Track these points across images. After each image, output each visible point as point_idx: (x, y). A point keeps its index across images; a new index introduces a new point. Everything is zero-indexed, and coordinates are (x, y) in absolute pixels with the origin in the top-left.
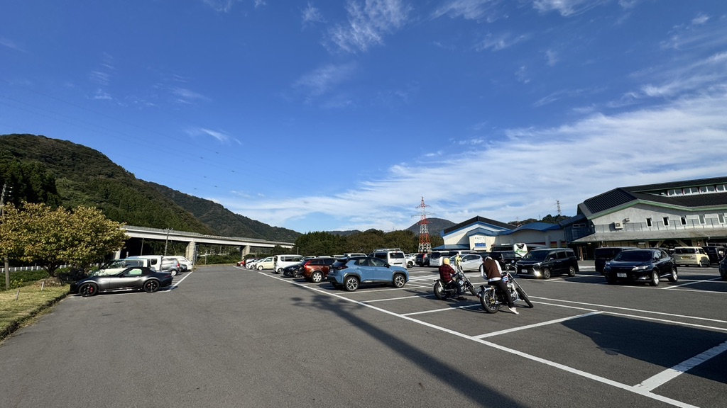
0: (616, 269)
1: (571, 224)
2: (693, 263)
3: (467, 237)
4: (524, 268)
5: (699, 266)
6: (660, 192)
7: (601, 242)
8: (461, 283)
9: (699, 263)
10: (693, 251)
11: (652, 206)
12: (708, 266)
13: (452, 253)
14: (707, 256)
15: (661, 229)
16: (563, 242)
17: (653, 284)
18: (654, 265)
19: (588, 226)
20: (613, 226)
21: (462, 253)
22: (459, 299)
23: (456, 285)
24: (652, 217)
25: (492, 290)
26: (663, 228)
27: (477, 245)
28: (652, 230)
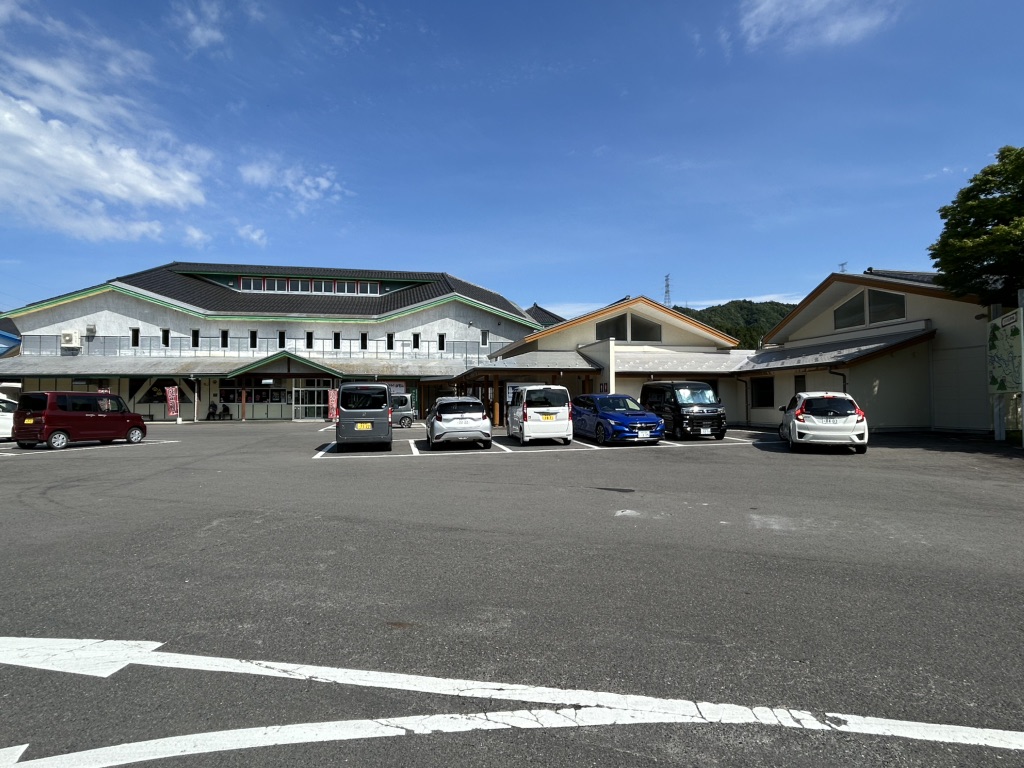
6: (227, 280)
15: (155, 354)
26: (161, 352)
28: (138, 354)
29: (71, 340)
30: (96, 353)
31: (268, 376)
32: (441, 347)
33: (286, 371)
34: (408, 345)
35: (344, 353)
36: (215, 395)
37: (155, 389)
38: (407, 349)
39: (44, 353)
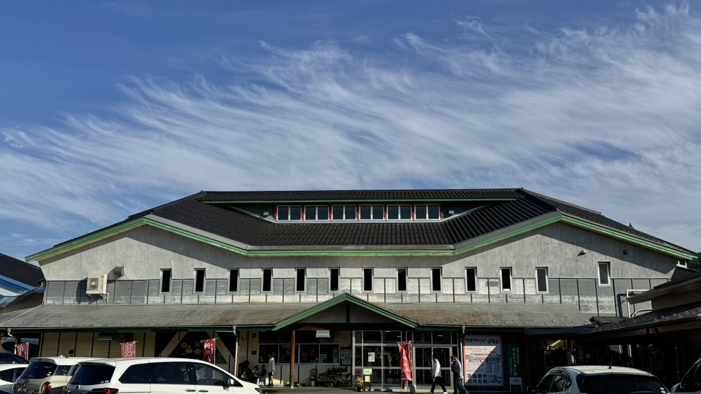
6: (261, 209)
15: (187, 301)
20: (83, 288)
24: (175, 266)
26: (191, 299)
28: (168, 301)
29: (95, 287)
30: (122, 301)
31: (323, 327)
32: (542, 287)
33: (344, 321)
34: (495, 284)
35: (412, 295)
36: (254, 353)
37: (184, 345)
38: (495, 291)
39: (67, 302)
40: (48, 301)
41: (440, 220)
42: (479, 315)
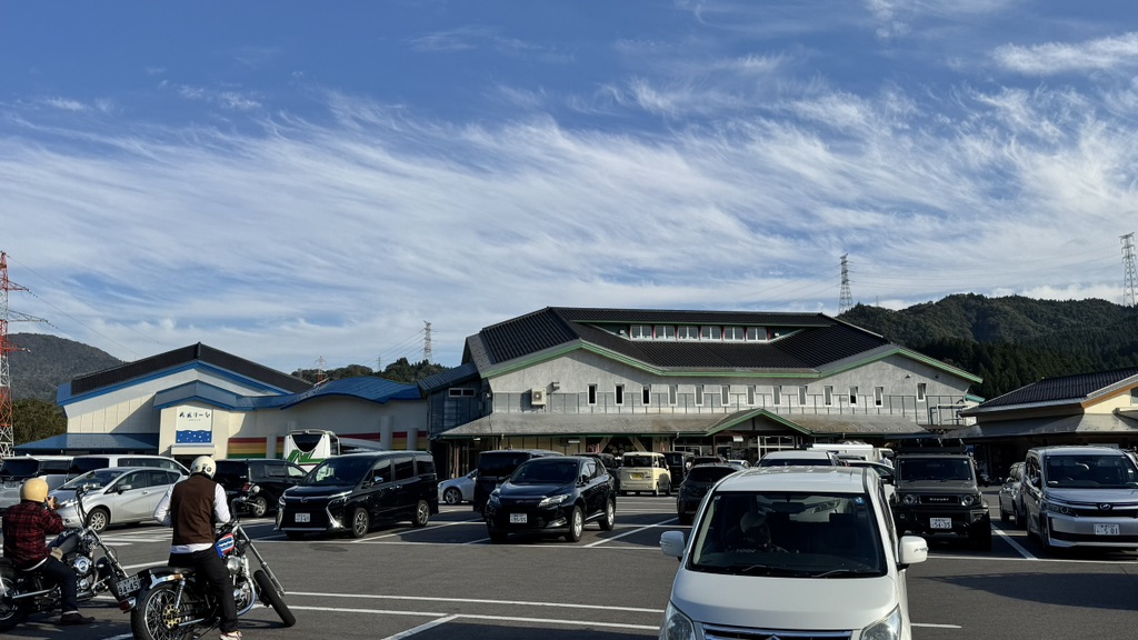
0: (510, 505)
1: (444, 388)
2: (647, 488)
3: (152, 412)
4: (302, 508)
5: (654, 494)
6: (617, 327)
7: (499, 436)
8: (82, 565)
9: (655, 487)
10: (647, 462)
11: (600, 356)
12: (668, 495)
13: (87, 464)
14: (668, 473)
15: (610, 411)
16: (421, 434)
17: (571, 538)
18: (579, 492)
19: (479, 396)
20: (527, 399)
21: (121, 462)
22: (66, 622)
23: (61, 576)
24: (599, 382)
25: (175, 584)
26: (613, 409)
27: (183, 437)
28: (594, 411)
29: (540, 398)
30: (558, 411)
31: (739, 433)
32: (878, 402)
33: (751, 428)
34: (845, 400)
38: (845, 405)
39: (512, 411)
40: (497, 410)
41: (766, 341)
42: (845, 424)
